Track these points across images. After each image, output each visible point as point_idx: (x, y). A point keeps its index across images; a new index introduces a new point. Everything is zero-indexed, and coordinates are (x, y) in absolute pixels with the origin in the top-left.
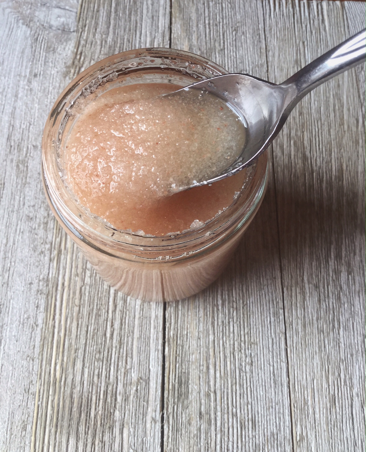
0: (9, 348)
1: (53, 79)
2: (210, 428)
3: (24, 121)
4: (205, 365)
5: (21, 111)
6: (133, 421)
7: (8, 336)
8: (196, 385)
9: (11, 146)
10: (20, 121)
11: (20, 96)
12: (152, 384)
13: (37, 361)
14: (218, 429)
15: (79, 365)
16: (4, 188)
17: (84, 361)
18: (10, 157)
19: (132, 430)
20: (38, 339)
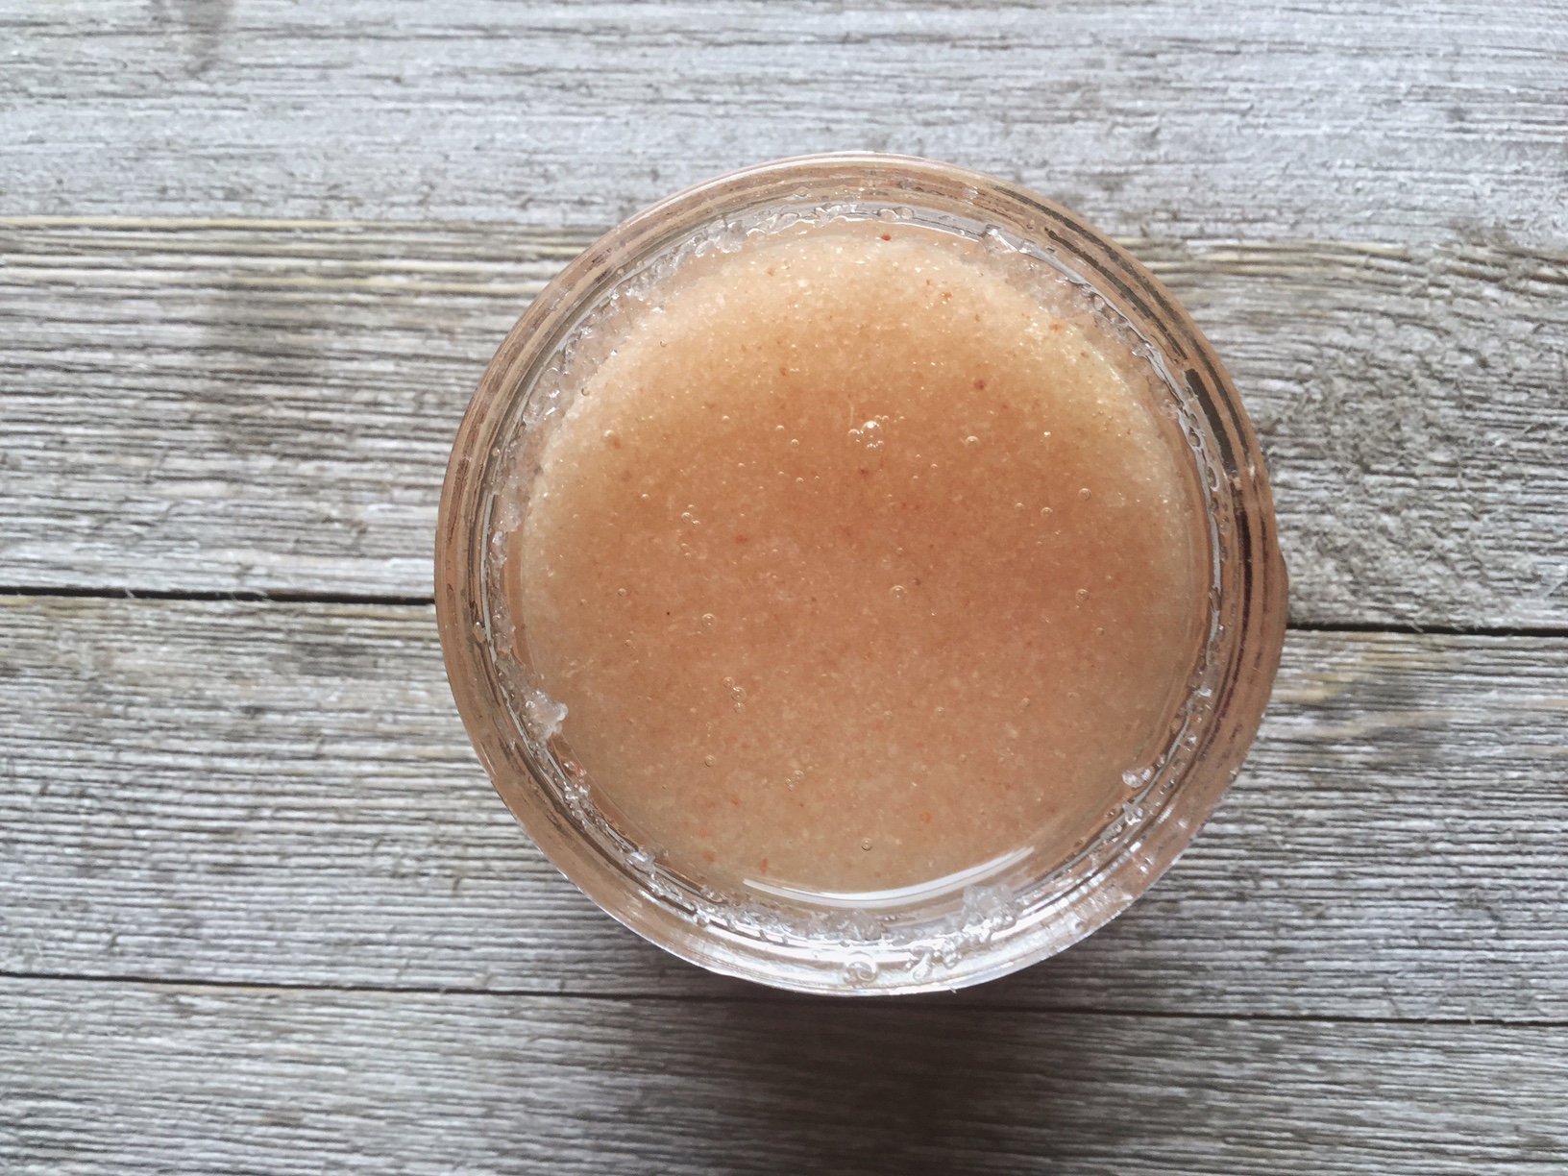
0: (457, 126)
1: (1446, 181)
2: (216, 738)
3: (1259, 91)
4: (396, 729)
5: (1301, 77)
6: (245, 511)
7: (491, 119)
8: (341, 700)
9: (1152, 55)
10: (1256, 77)
11: (1366, 63)
12: (345, 567)
13: (415, 214)
14: (217, 762)
15: (405, 343)
16: (989, 48)
17: (416, 357)
18: (1109, 57)
19: (219, 506)
20: (484, 214)
